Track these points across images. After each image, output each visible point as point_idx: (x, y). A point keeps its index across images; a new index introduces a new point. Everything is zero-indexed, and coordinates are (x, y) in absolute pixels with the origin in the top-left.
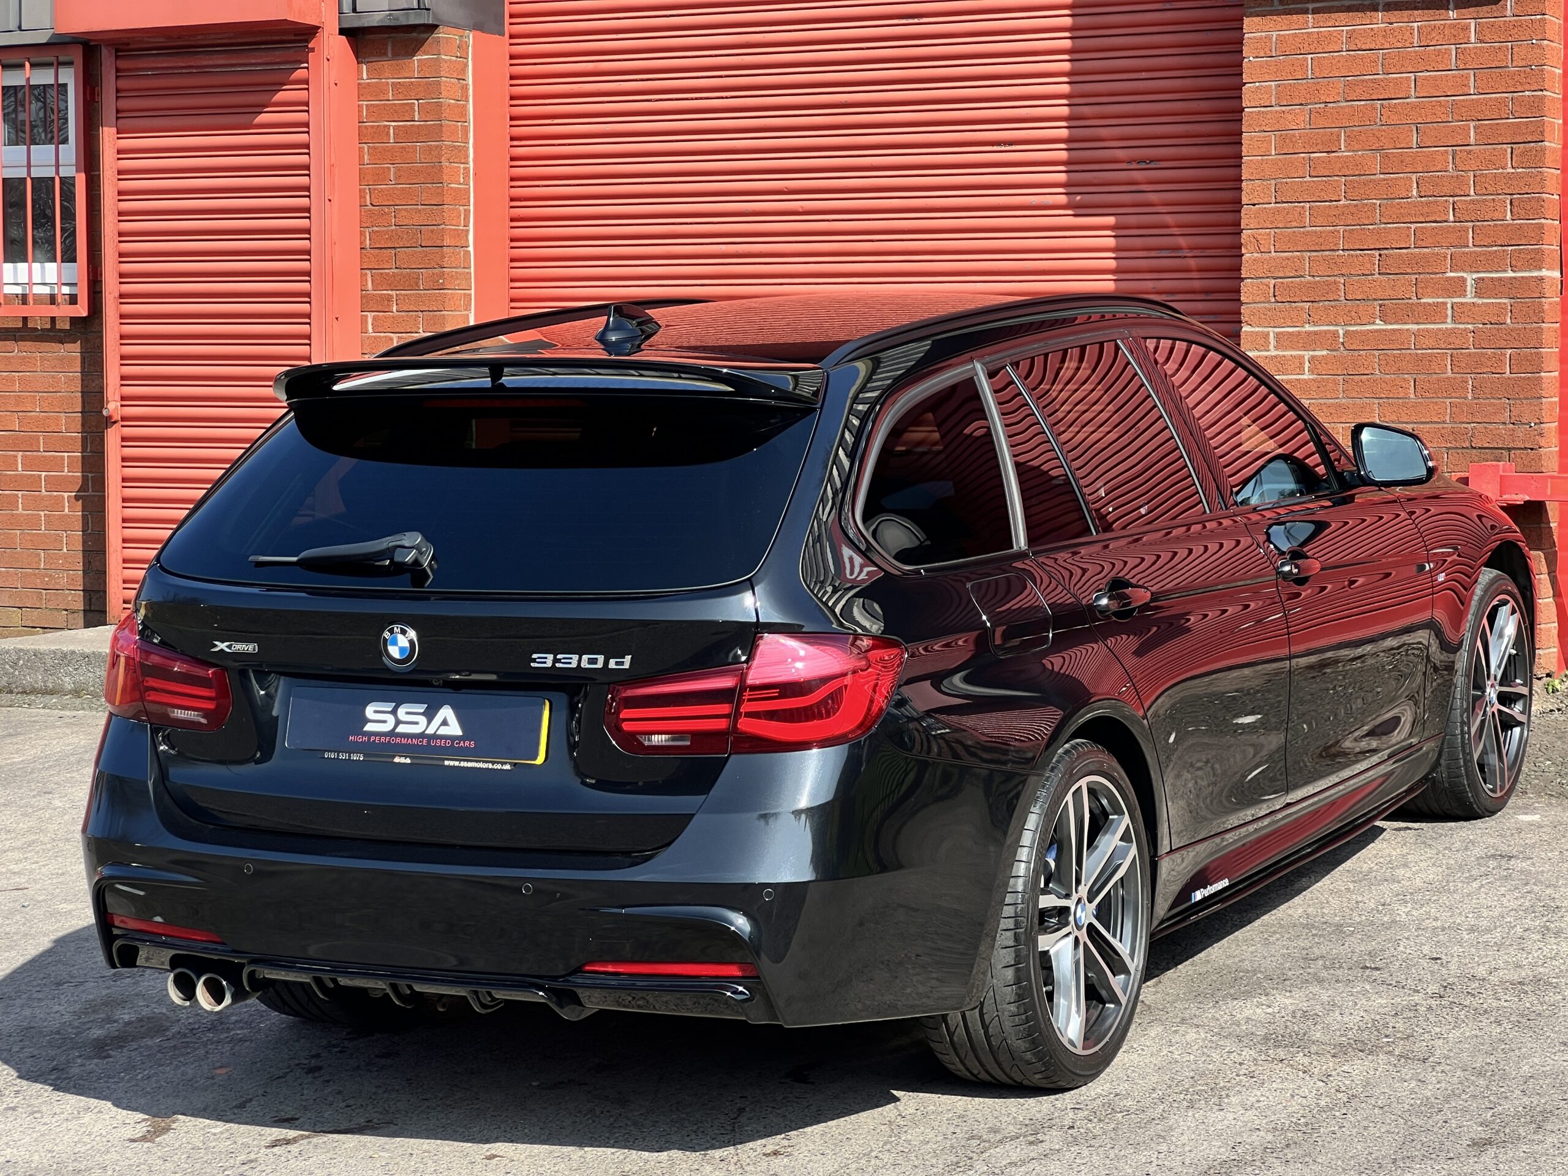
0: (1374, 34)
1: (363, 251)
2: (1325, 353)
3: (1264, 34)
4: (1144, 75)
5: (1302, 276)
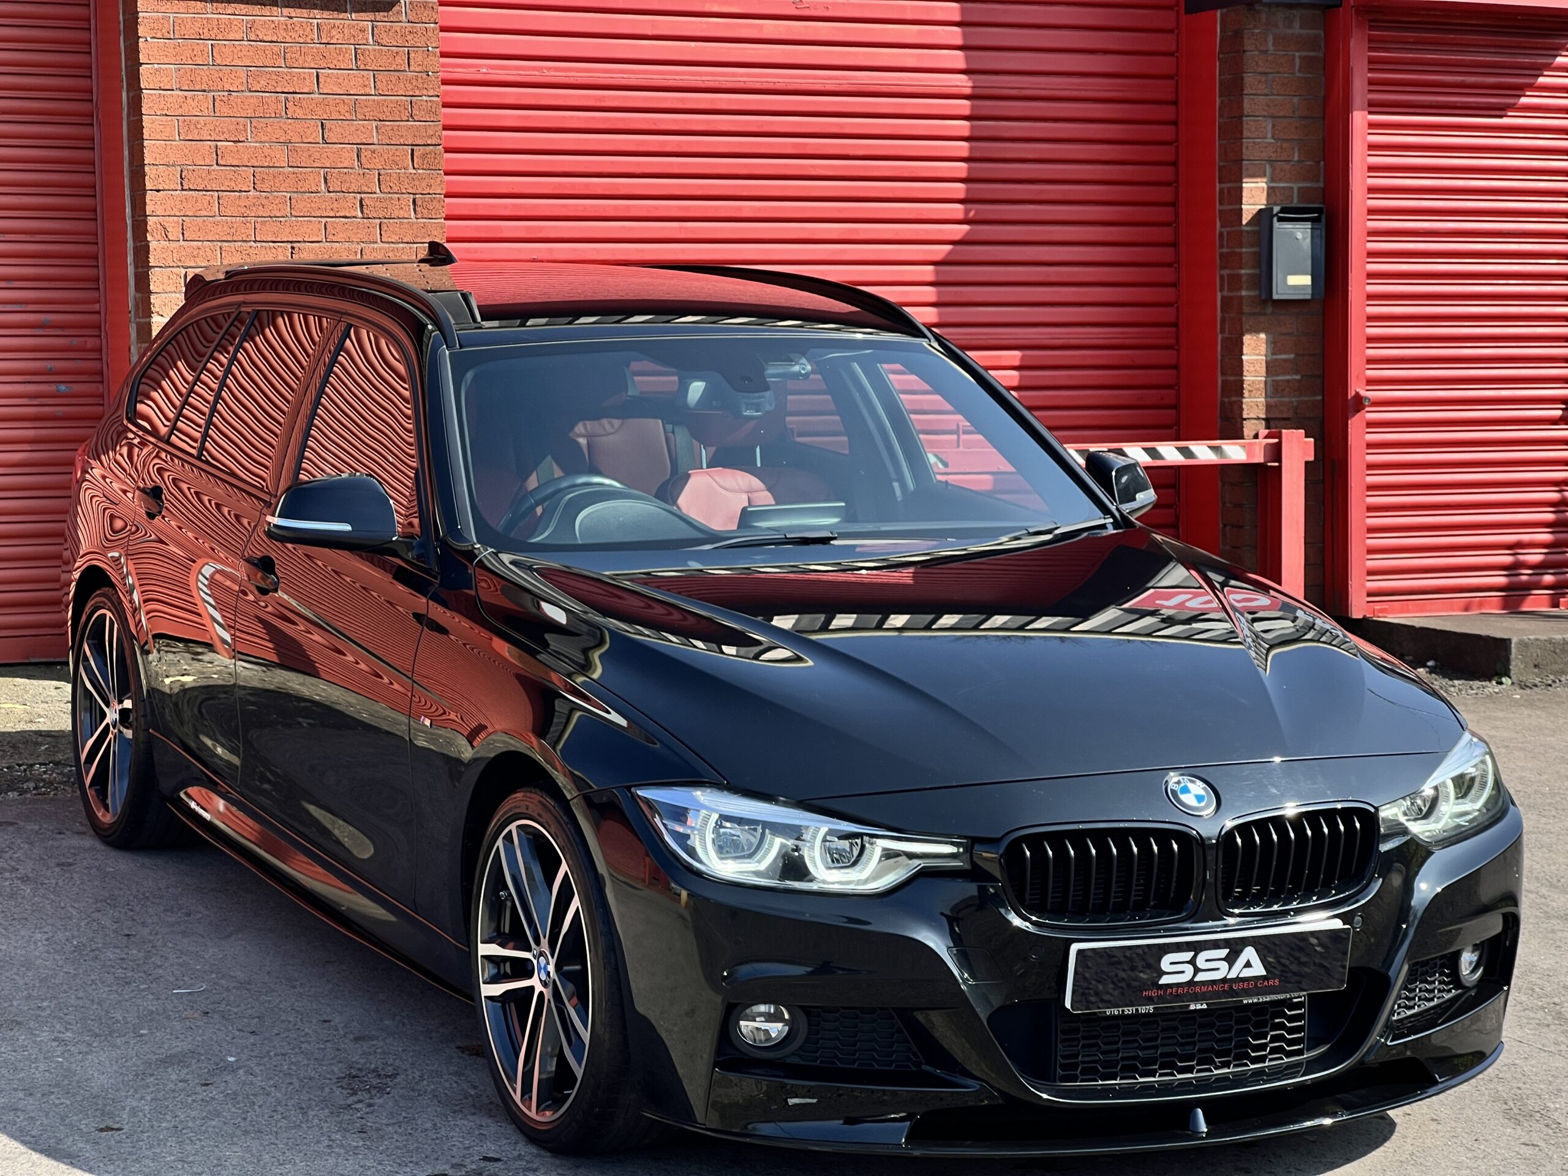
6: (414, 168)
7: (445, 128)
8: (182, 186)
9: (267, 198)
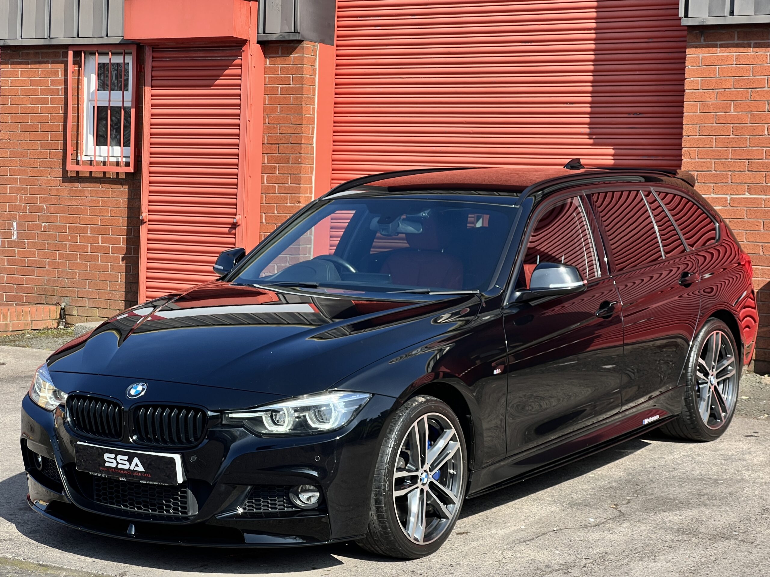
0: (749, 57)
1: (264, 145)
2: (721, 208)
3: (696, 55)
4: (638, 73)
5: (711, 171)
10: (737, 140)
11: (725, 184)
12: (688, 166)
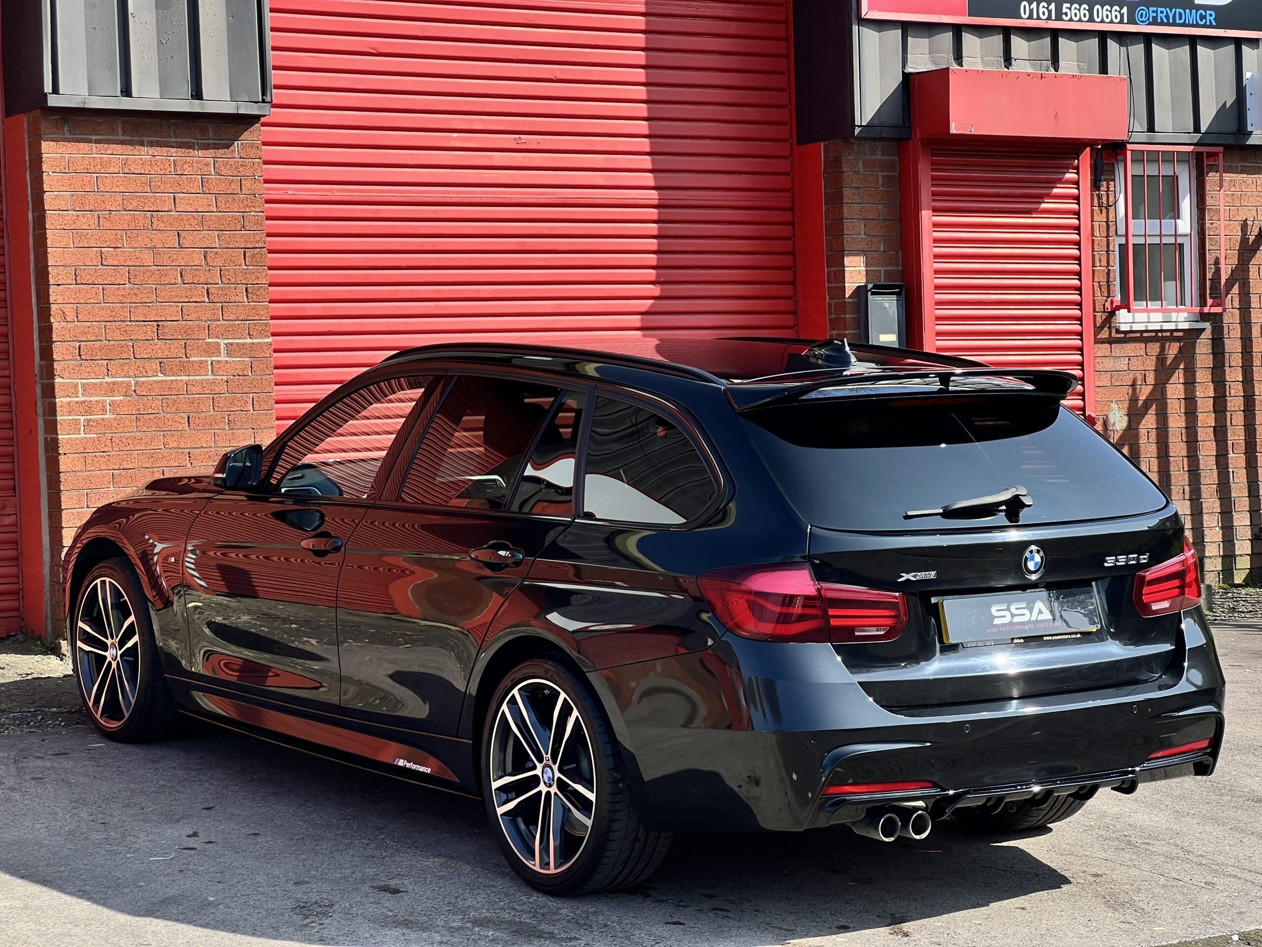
6: (246, 265)
7: (269, 235)
8: (76, 281)
9: (138, 289)
10: (137, 292)
11: (126, 361)
12: (63, 333)
